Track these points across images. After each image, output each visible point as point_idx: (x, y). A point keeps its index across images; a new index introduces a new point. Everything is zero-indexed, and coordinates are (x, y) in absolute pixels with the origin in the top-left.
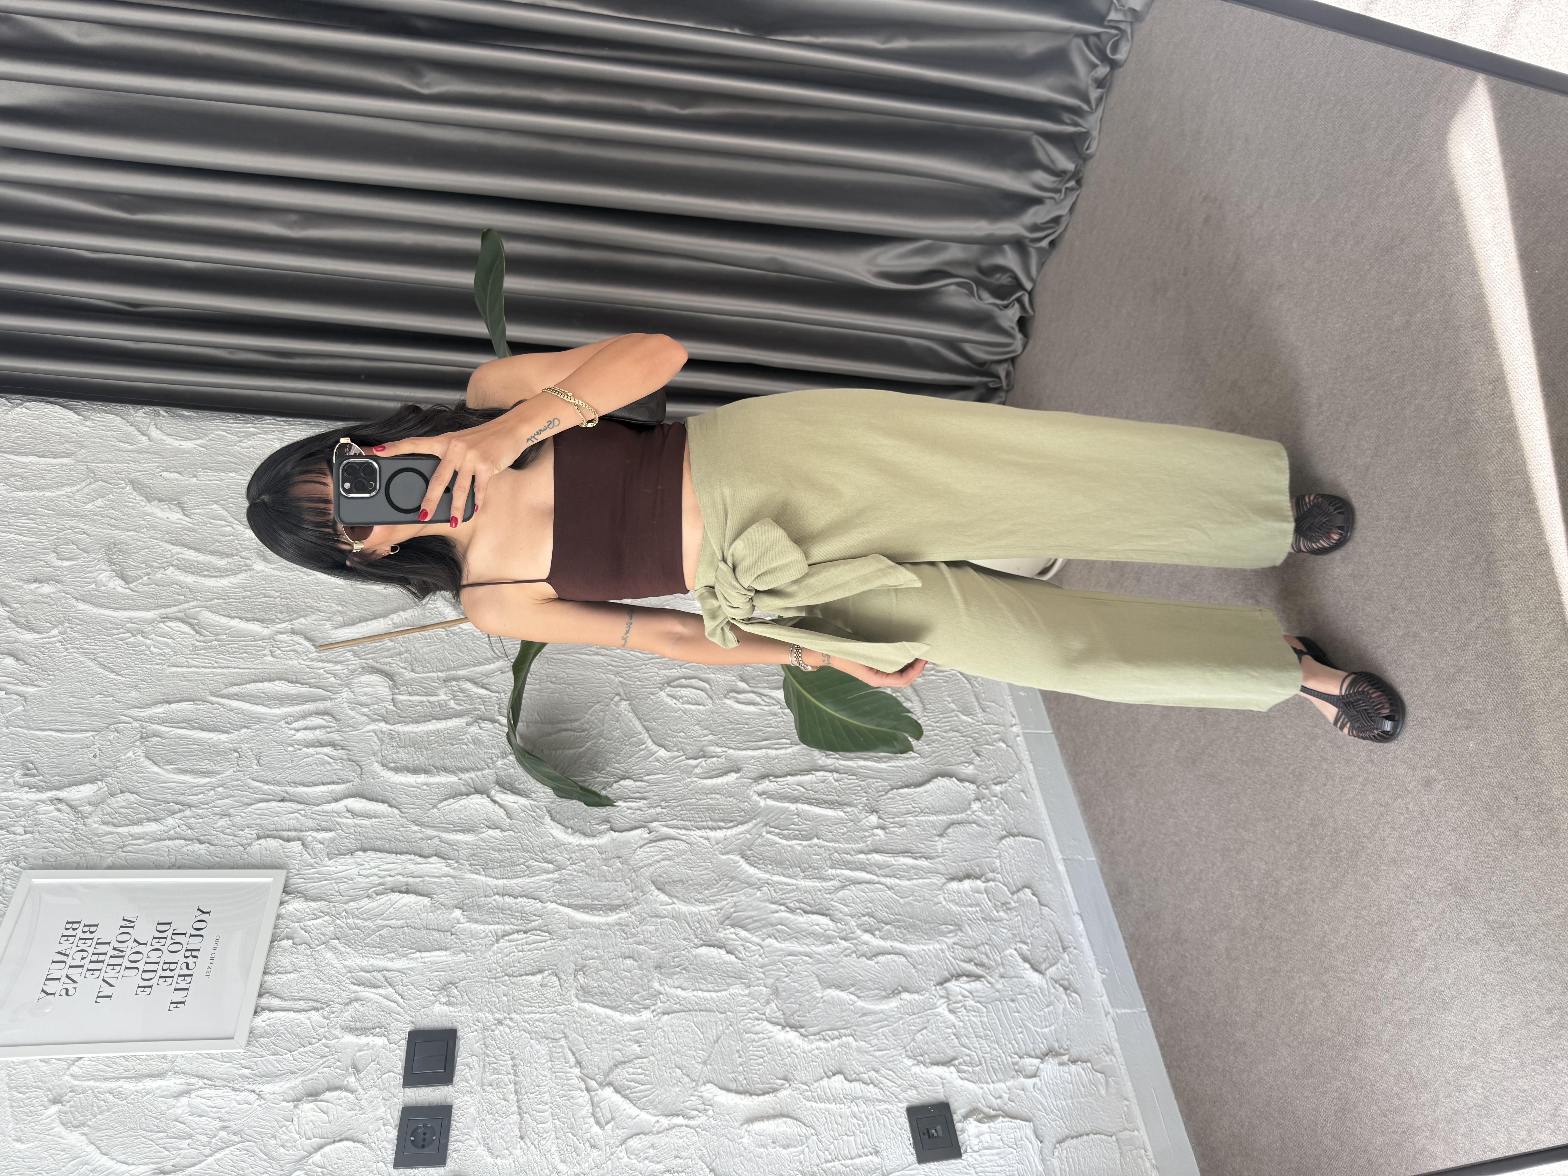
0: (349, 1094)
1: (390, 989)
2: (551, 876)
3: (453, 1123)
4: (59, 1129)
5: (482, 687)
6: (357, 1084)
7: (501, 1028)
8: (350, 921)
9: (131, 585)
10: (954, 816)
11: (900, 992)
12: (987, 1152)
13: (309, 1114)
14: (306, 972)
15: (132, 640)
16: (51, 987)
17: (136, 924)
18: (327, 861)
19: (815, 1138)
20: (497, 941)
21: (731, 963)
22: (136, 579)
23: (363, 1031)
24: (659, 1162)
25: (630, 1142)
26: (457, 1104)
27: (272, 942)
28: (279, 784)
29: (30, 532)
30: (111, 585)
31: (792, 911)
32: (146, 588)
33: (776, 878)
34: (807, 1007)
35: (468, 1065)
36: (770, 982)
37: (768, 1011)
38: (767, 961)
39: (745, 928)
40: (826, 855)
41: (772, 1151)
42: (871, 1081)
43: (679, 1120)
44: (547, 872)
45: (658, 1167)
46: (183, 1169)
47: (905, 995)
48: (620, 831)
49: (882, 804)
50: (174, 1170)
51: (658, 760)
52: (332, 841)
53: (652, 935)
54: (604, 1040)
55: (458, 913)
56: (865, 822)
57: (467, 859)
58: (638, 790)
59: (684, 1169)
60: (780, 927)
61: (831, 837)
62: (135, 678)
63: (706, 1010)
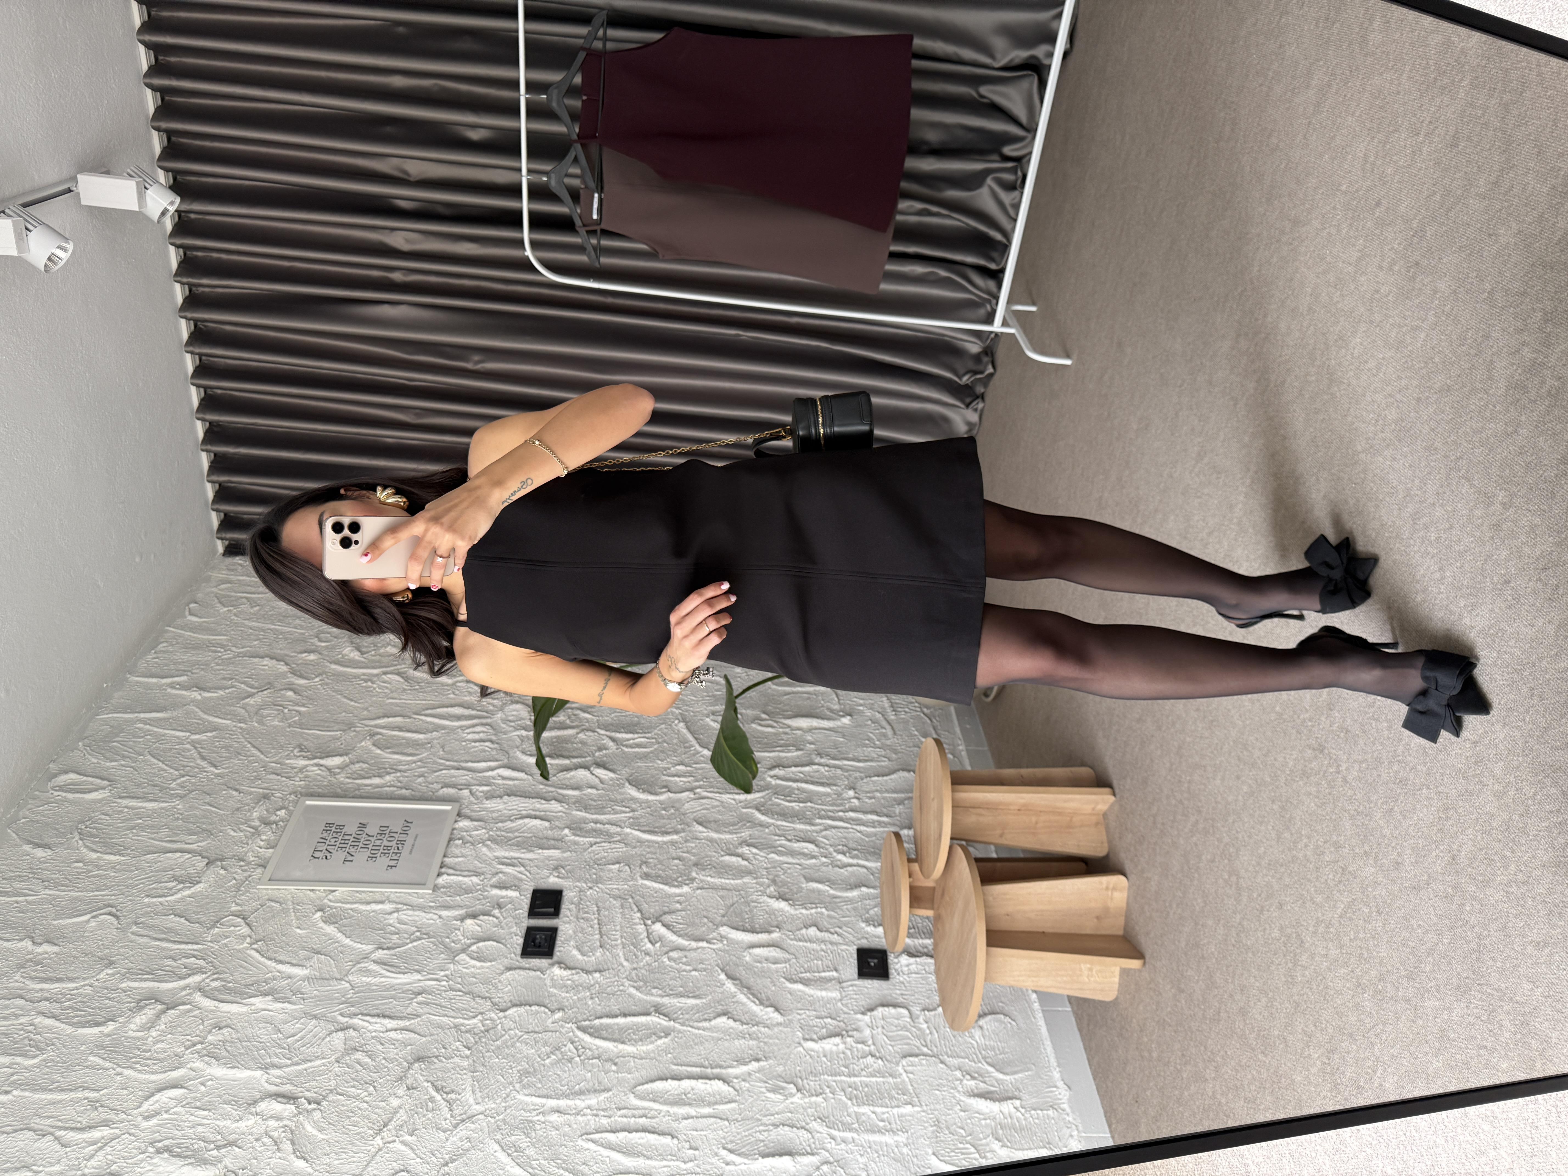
0: (494, 919)
1: (522, 869)
2: (627, 815)
3: (558, 938)
4: (322, 925)
5: (588, 713)
6: (499, 915)
7: (591, 891)
8: (498, 833)
9: (365, 656)
10: (907, 795)
11: (860, 887)
12: (914, 975)
13: (470, 927)
14: (470, 858)
15: (364, 684)
16: (317, 854)
17: (368, 826)
18: (484, 801)
19: (794, 960)
20: (591, 846)
21: (745, 866)
23: (506, 888)
24: (689, 965)
25: (671, 954)
26: (561, 928)
27: (449, 841)
28: (456, 761)
29: (302, 627)
30: (352, 655)
31: (790, 841)
33: (779, 823)
34: (795, 890)
35: (569, 909)
36: (771, 877)
37: (768, 891)
38: (769, 866)
39: (756, 847)
40: (816, 812)
41: (765, 965)
42: (836, 933)
43: (704, 944)
44: (626, 812)
45: (688, 968)
46: (394, 948)
47: (864, 889)
48: (675, 793)
49: (858, 785)
50: (388, 948)
51: (702, 756)
52: (488, 791)
53: (693, 848)
54: (657, 901)
55: (566, 831)
56: (845, 795)
57: (574, 803)
58: (688, 772)
59: (705, 970)
60: (780, 849)
61: (820, 802)
62: (366, 704)
63: (726, 889)
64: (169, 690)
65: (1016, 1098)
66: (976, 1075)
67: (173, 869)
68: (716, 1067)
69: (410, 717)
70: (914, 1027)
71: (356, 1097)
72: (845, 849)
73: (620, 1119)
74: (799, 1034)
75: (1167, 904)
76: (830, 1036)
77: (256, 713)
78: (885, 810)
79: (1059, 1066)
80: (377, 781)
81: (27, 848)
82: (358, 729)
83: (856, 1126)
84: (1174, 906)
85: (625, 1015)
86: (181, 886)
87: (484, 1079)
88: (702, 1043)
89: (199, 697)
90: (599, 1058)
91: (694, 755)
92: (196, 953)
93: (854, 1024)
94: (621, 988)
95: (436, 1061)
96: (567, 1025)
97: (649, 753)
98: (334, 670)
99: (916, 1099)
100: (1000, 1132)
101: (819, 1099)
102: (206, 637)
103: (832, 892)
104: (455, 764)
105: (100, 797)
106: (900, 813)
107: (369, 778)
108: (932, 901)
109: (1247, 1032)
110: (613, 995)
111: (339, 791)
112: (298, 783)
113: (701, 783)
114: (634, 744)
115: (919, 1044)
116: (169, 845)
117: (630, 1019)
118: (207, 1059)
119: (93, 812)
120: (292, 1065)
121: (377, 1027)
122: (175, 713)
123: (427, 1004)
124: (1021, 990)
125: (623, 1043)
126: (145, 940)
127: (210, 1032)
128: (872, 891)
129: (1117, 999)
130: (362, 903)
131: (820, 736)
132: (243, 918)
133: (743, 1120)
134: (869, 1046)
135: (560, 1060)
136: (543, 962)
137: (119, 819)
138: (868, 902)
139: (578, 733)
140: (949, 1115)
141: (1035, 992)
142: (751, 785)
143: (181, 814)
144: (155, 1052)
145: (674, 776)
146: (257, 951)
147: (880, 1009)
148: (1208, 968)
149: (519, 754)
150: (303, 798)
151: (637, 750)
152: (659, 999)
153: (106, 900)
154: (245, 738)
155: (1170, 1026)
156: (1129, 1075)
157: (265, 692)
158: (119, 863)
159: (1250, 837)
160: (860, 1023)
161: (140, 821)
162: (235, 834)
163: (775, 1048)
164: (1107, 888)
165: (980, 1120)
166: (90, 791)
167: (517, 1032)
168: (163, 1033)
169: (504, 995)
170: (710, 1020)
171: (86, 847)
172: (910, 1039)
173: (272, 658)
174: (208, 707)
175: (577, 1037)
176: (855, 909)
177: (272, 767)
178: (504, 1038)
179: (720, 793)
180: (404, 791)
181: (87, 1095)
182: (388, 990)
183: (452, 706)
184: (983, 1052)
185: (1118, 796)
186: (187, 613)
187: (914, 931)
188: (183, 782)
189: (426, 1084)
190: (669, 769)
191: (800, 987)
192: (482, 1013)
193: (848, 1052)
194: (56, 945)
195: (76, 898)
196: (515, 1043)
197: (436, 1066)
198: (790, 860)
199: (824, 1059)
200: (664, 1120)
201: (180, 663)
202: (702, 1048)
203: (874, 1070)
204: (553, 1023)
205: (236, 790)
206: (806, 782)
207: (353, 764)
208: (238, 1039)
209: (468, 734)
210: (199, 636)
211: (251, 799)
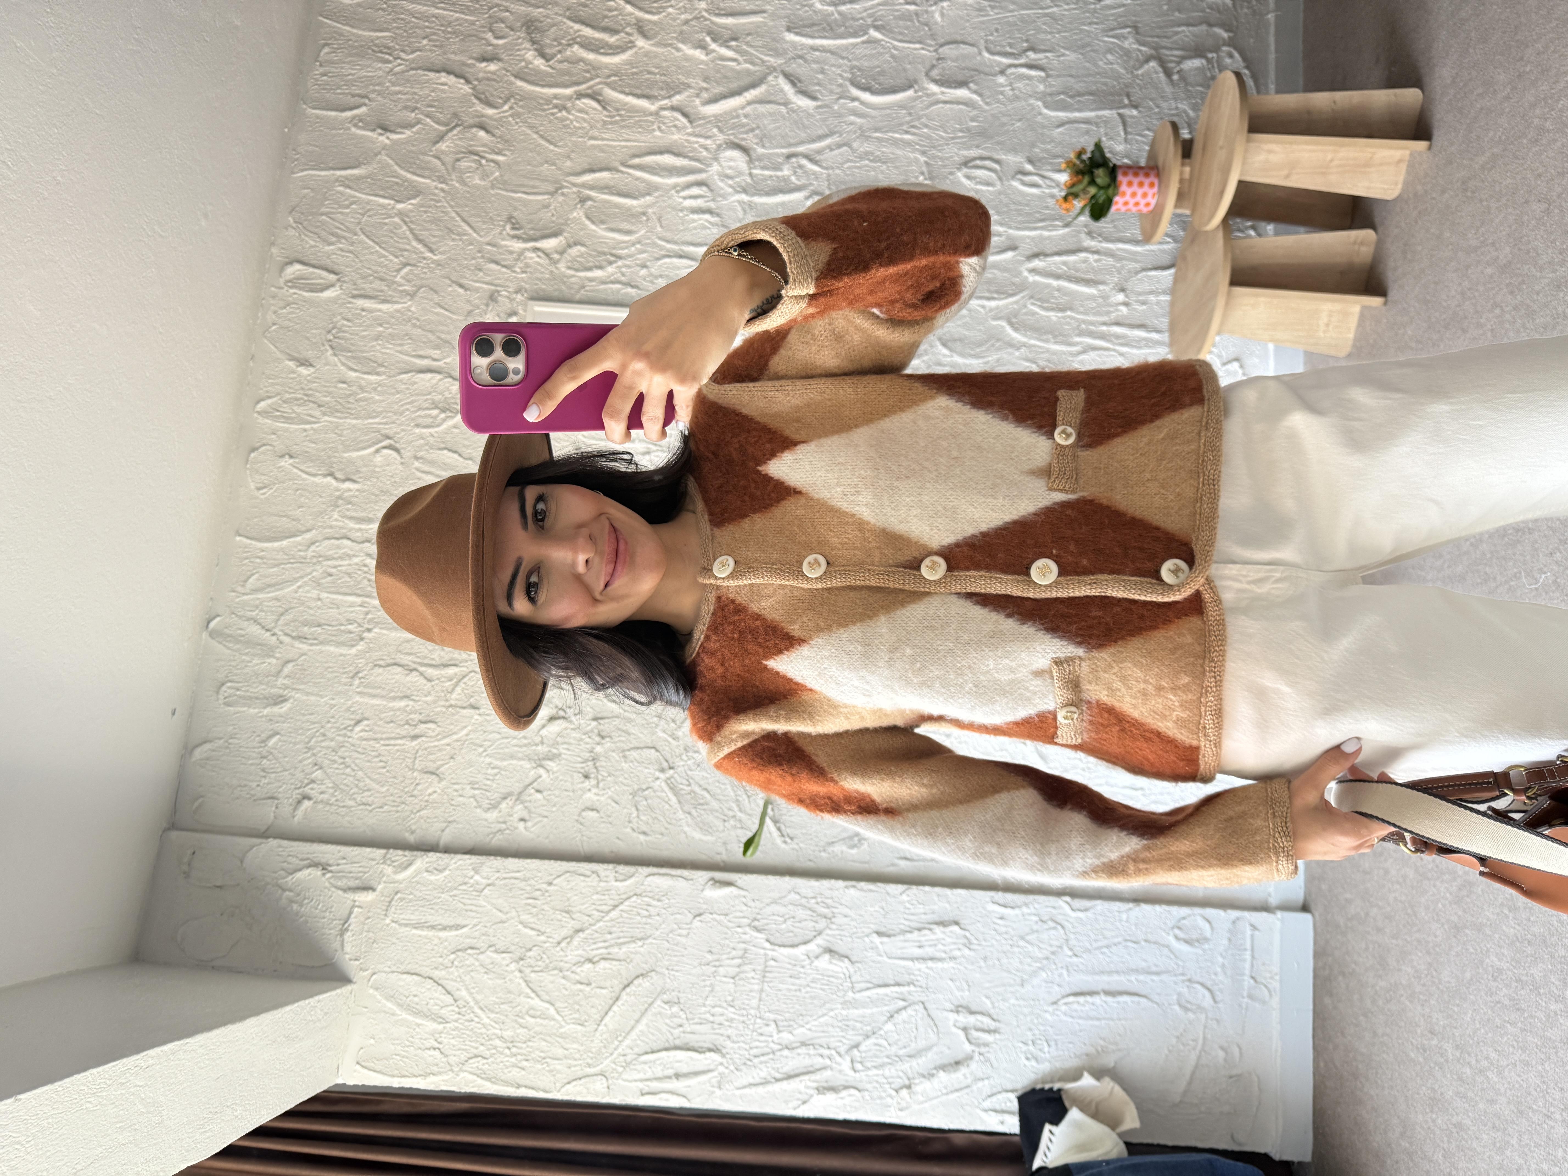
64: (353, 129)
67: (430, 393)
69: (617, 171)
77: (454, 168)
81: (291, 364)
82: (565, 191)
86: (443, 416)
89: (387, 142)
98: (521, 89)
102: (366, 33)
105: (334, 296)
111: (563, 287)
116: (418, 362)
119: (334, 315)
122: (370, 168)
137: (361, 325)
143: (418, 320)
153: (381, 430)
154: (451, 206)
157: (455, 132)
158: (379, 384)
161: (382, 328)
166: (322, 288)
171: (343, 364)
173: (449, 72)
174: (400, 158)
177: (488, 253)
188: (407, 274)
194: (354, 481)
195: (354, 426)
201: (352, 83)
205: (461, 286)
207: (570, 246)
209: (685, 198)
210: (360, 32)
211: (478, 298)
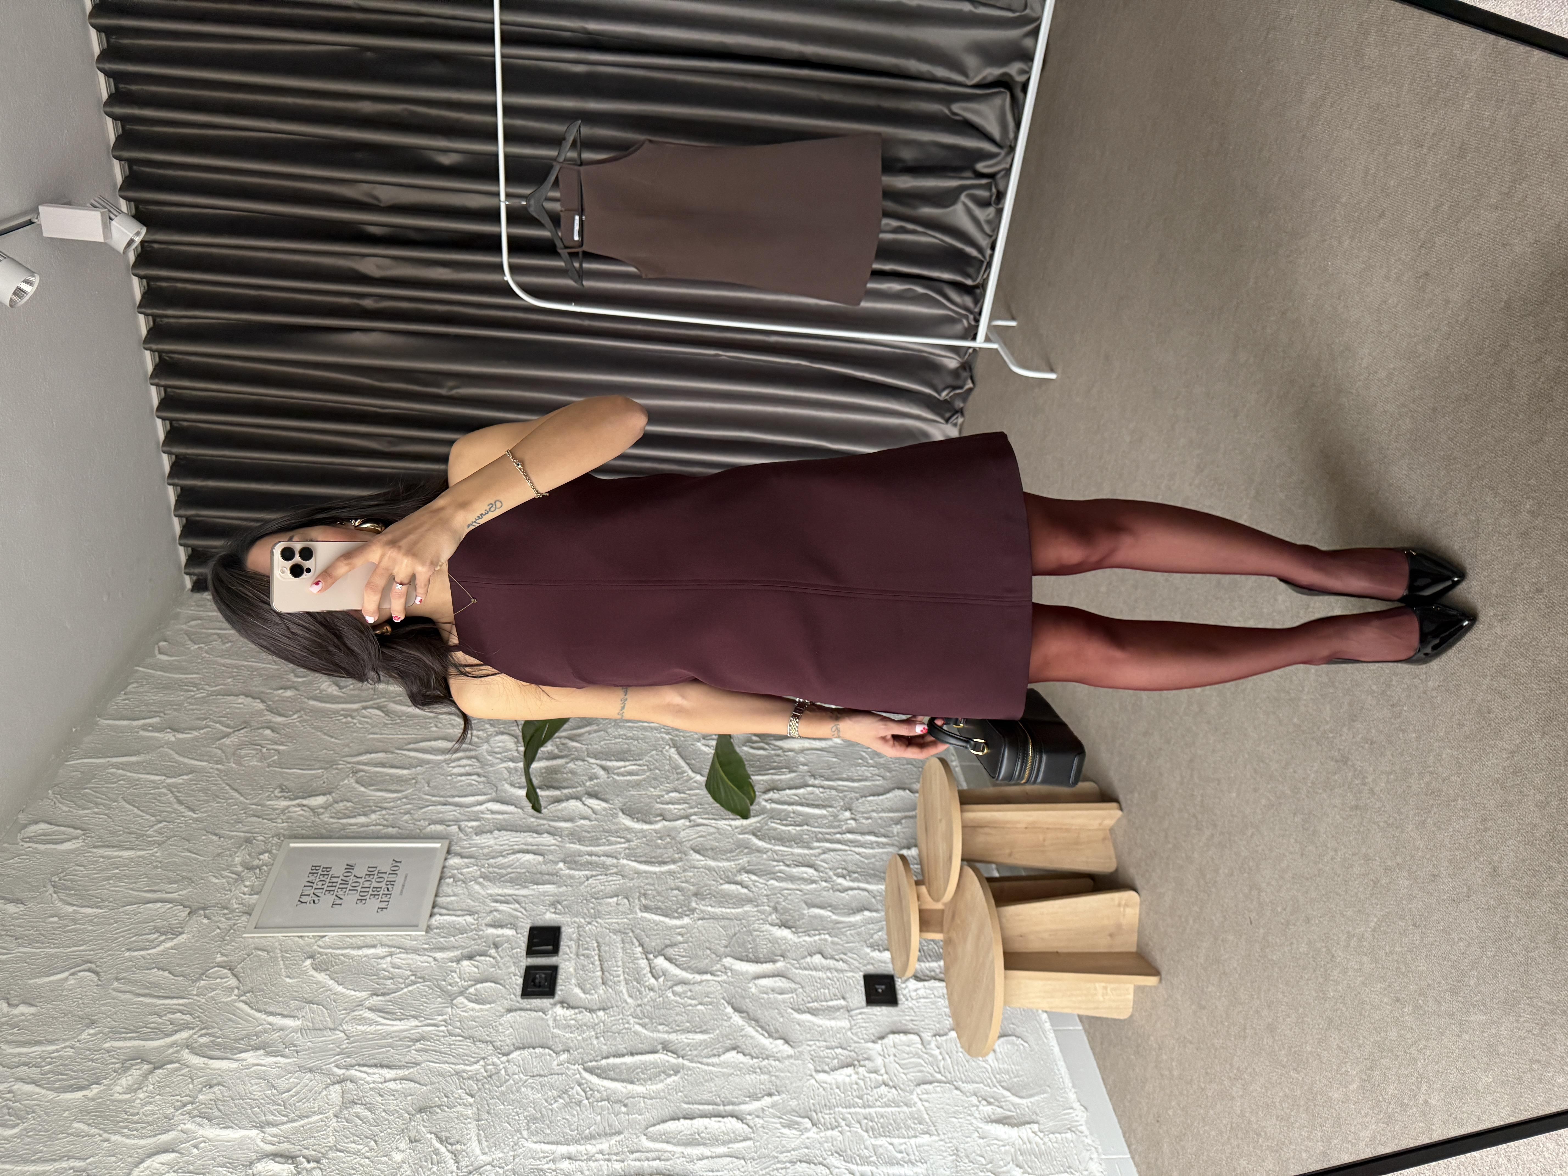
0: (491, 959)
1: (517, 906)
2: (623, 846)
3: (559, 977)
4: (313, 972)
5: (577, 741)
6: (496, 955)
7: (590, 926)
8: (490, 869)
9: (343, 690)
10: (907, 814)
11: (862, 911)
12: (922, 1000)
13: (467, 968)
14: (462, 896)
15: (344, 720)
16: (304, 899)
17: (355, 868)
18: (474, 837)
19: (801, 990)
20: (588, 880)
21: (745, 894)
22: (346, 687)
23: (501, 927)
24: (694, 999)
25: (676, 989)
26: (561, 966)
27: (440, 880)
28: (442, 797)
30: (330, 690)
31: (788, 866)
32: (352, 692)
33: (777, 848)
34: (797, 917)
35: (568, 946)
36: (772, 904)
37: (769, 919)
38: (769, 893)
39: (755, 874)
40: (813, 835)
41: (771, 996)
42: (842, 960)
43: (708, 977)
44: (621, 843)
45: (693, 1002)
46: (389, 994)
47: (867, 913)
48: (670, 821)
49: (854, 806)
50: (383, 994)
51: (695, 782)
52: (478, 827)
53: (691, 878)
54: (658, 934)
55: (561, 865)
56: (841, 817)
57: (568, 836)
58: (682, 799)
59: (711, 1004)
60: (779, 874)
61: (816, 824)
62: (347, 741)
63: (727, 919)
64: (142, 733)
65: (1033, 1122)
66: (992, 1100)
67: (154, 921)
68: (728, 1104)
69: (392, 753)
70: (926, 1053)
71: (357, 1153)
72: (845, 872)
73: (633, 1163)
74: (811, 1066)
75: (1183, 920)
76: (842, 1067)
77: (234, 754)
78: (882, 830)
79: (1074, 1086)
80: (362, 820)
82: (340, 767)
83: (874, 1159)
84: (1191, 922)
85: (632, 1054)
86: (164, 937)
87: (490, 1127)
88: (712, 1079)
89: (173, 739)
90: (608, 1100)
91: (687, 781)
92: (181, 1007)
93: (865, 1053)
94: (626, 1026)
95: (439, 1111)
96: (573, 1067)
97: (641, 781)
98: (313, 706)
99: (933, 1128)
100: (1021, 1158)
101: (835, 1133)
102: (177, 676)
103: (834, 917)
104: (442, 799)
105: (74, 847)
106: (898, 833)
107: (355, 817)
108: (941, 924)
109: (1277, 1048)
110: (619, 1033)
111: (324, 831)
112: (281, 825)
113: (696, 810)
114: (626, 772)
115: (932, 1071)
116: (149, 895)
117: (638, 1058)
118: (198, 1119)
119: (67, 863)
120: (288, 1122)
121: (376, 1078)
122: (148, 757)
123: (426, 1051)
124: (1031, 1010)
125: (632, 1082)
126: (128, 996)
127: (201, 1091)
128: (875, 914)
129: (1131, 1016)
130: (353, 948)
131: (811, 757)
132: (230, 969)
133: (759, 1158)
134: (882, 1075)
135: (567, 1103)
136: (545, 1002)
137: (95, 869)
138: (871, 926)
139: (567, 763)
140: (967, 1143)
141: (1046, 1012)
142: (749, 811)
143: (160, 862)
144: (144, 1114)
145: (667, 803)
146: (246, 1003)
147: (891, 1036)
148: (1230, 984)
149: (507, 787)
150: (286, 841)
151: (629, 778)
152: (666, 1036)
153: (84, 955)
154: (224, 780)
155: (1191, 1043)
156: (1149, 1094)
157: (242, 731)
158: (96, 916)
159: (1271, 850)
160: (871, 1052)
161: (117, 871)
162: (217, 881)
163: (787, 1082)
164: (1119, 905)
165: (999, 1146)
166: (62, 842)
167: (521, 1076)
168: (151, 1095)
169: (506, 1038)
170: (719, 1056)
171: (61, 900)
172: (922, 1066)
173: (247, 696)
174: (182, 749)
175: (585, 1079)
176: (859, 934)
177: (253, 810)
178: (508, 1083)
179: (715, 819)
180: (390, 830)
181: (72, 1165)
182: (384, 1038)
183: (436, 739)
184: (998, 1076)
185: (1125, 811)
186: (156, 652)
187: (924, 955)
188: (161, 828)
189: (429, 1136)
190: (663, 796)
191: (807, 1017)
192: (484, 1058)
193: (861, 1083)
194: (33, 1005)
195: (52, 955)
196: (520, 1088)
197: (439, 1116)
198: (790, 886)
199: (837, 1091)
200: (678, 1161)
201: (151, 704)
202: (713, 1085)
203: (889, 1100)
204: (558, 1065)
205: (216, 835)
206: (802, 805)
207: (337, 802)
208: (230, 1097)
209: (454, 767)
210: (170, 675)
211: (232, 843)
